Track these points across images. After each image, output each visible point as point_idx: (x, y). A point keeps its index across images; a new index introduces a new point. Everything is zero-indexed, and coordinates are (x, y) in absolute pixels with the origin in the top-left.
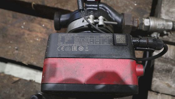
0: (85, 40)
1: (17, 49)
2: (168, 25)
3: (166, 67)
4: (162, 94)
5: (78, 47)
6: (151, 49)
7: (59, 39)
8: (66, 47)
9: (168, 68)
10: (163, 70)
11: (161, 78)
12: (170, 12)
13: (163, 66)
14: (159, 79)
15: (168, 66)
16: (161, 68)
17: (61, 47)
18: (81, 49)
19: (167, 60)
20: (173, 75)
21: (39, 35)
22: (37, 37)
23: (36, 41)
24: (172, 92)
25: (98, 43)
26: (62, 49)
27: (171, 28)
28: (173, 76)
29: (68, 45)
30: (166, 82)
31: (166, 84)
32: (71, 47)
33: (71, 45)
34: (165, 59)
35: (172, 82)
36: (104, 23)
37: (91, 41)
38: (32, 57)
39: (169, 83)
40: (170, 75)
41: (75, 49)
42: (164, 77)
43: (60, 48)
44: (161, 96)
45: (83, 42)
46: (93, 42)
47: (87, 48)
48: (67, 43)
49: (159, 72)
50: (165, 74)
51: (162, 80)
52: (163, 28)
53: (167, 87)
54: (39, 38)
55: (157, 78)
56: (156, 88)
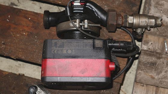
0: (72, 45)
1: (4, 44)
2: (151, 22)
3: (151, 60)
4: (147, 85)
5: (67, 50)
6: (123, 50)
7: (53, 44)
8: (58, 50)
9: (152, 61)
10: (148, 63)
11: (146, 70)
12: (159, 5)
13: (148, 59)
14: (144, 72)
15: (153, 59)
16: (146, 61)
17: (55, 50)
18: (69, 52)
19: (152, 53)
20: (157, 67)
21: (26, 29)
22: (23, 31)
23: (23, 35)
24: (155, 83)
25: (82, 47)
26: (55, 52)
27: (153, 25)
28: (157, 69)
29: (60, 49)
30: (150, 74)
31: (150, 76)
32: (62, 50)
33: (62, 49)
34: (150, 53)
35: (155, 74)
36: (89, 26)
37: (76, 46)
38: (20, 51)
39: (153, 75)
40: (154, 68)
41: (65, 52)
42: (148, 69)
43: (54, 52)
44: (146, 87)
45: (71, 47)
46: (78, 46)
47: (74, 51)
48: (59, 47)
49: (144, 65)
50: (149, 67)
51: (147, 72)
52: (145, 25)
53: (150, 79)
54: (25, 32)
55: (141, 70)
56: (140, 80)
